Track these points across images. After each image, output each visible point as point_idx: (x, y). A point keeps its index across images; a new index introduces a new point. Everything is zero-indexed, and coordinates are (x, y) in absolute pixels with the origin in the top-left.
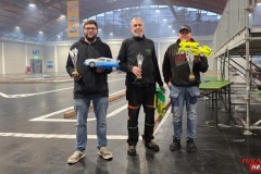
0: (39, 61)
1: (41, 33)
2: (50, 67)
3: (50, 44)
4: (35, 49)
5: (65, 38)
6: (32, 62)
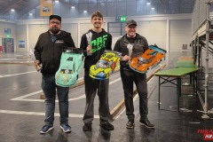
0: (11, 40)
1: (13, 10)
2: (21, 46)
3: (22, 22)
4: (7, 27)
5: (37, 16)
6: (5, 41)
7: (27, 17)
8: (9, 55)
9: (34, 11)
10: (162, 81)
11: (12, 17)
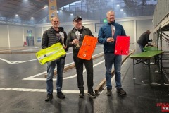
1: (32, 18)
2: (39, 41)
3: (39, 26)
5: (48, 21)
6: (28, 38)
7: (42, 22)
8: (31, 47)
9: (46, 18)
10: (136, 62)
11: (32, 22)
